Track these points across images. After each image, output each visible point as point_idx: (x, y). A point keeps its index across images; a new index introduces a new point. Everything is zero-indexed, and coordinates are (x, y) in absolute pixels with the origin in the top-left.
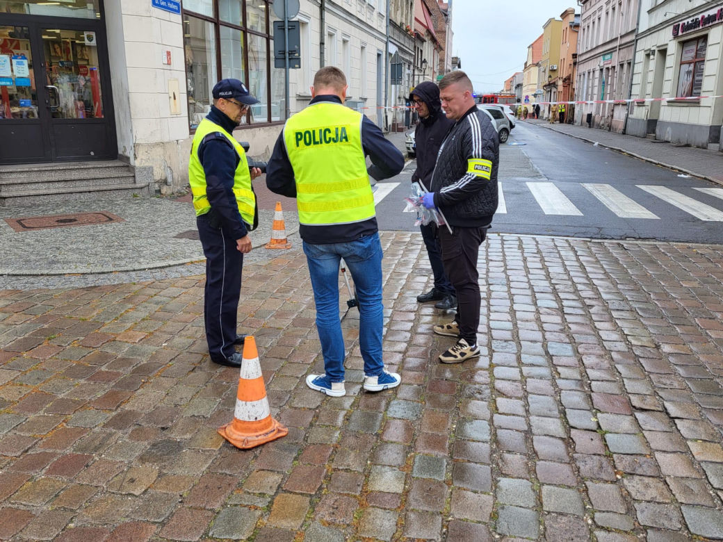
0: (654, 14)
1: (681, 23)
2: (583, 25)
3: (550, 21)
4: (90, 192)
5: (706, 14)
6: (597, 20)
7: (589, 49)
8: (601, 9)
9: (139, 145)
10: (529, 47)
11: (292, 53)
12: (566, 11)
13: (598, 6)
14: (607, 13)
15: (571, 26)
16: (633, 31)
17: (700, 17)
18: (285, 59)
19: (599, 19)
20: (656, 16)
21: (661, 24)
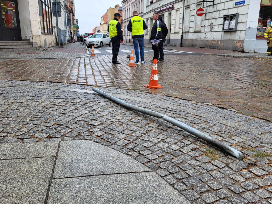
0: (148, 8)
1: (156, 11)
2: (123, 10)
3: (110, 8)
5: (163, 9)
6: (128, 9)
7: (127, 18)
8: (129, 5)
9: (33, 36)
10: (102, 17)
11: (58, 12)
12: (116, 5)
13: (128, 4)
14: (132, 7)
15: (118, 10)
16: (142, 13)
17: (161, 9)
18: (56, 14)
19: (129, 8)
20: (149, 8)
21: (151, 11)
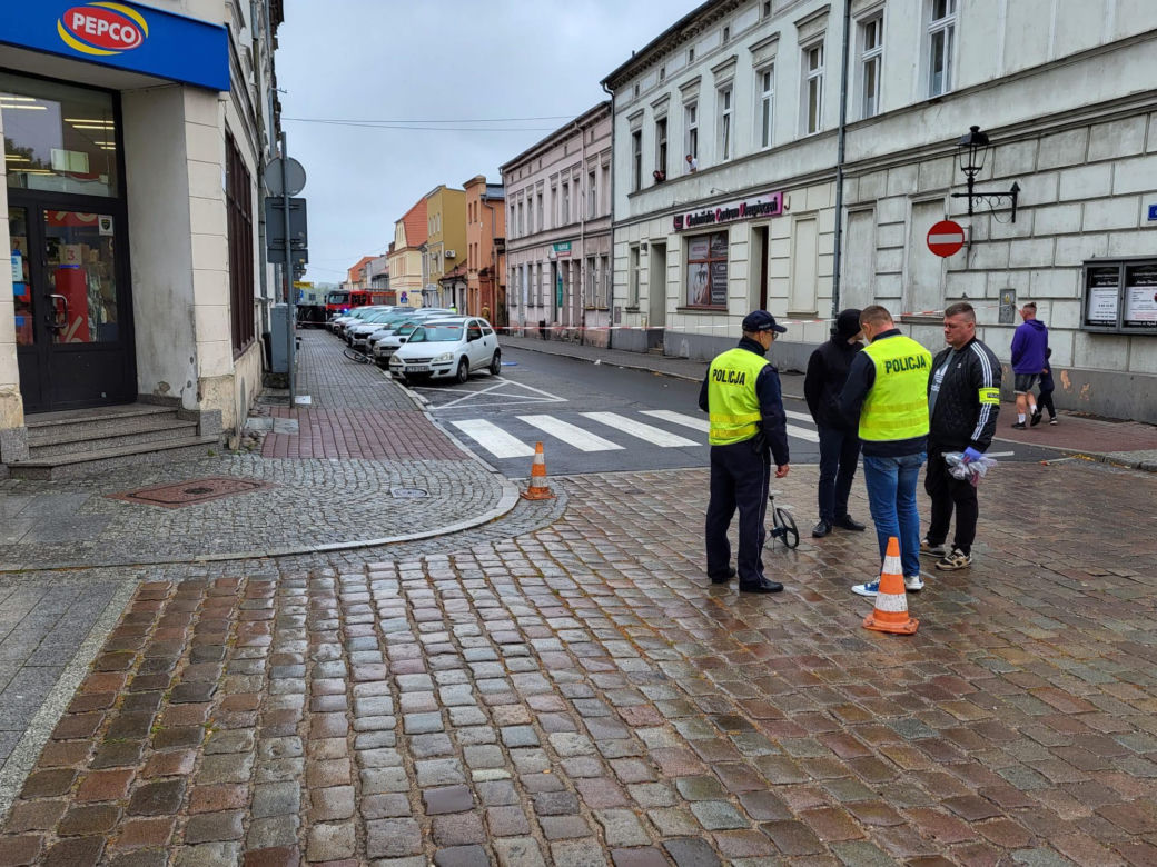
0: (639, 199)
1: (685, 215)
2: (509, 201)
3: (441, 188)
4: (156, 451)
5: (723, 208)
6: (535, 199)
7: (526, 234)
8: (541, 183)
9: (204, 379)
10: (397, 223)
11: (295, 241)
12: (474, 180)
13: (539, 177)
14: (554, 190)
15: (483, 200)
16: (604, 218)
17: (714, 210)
18: (285, 250)
19: (540, 196)
20: (643, 202)
21: (654, 213)
